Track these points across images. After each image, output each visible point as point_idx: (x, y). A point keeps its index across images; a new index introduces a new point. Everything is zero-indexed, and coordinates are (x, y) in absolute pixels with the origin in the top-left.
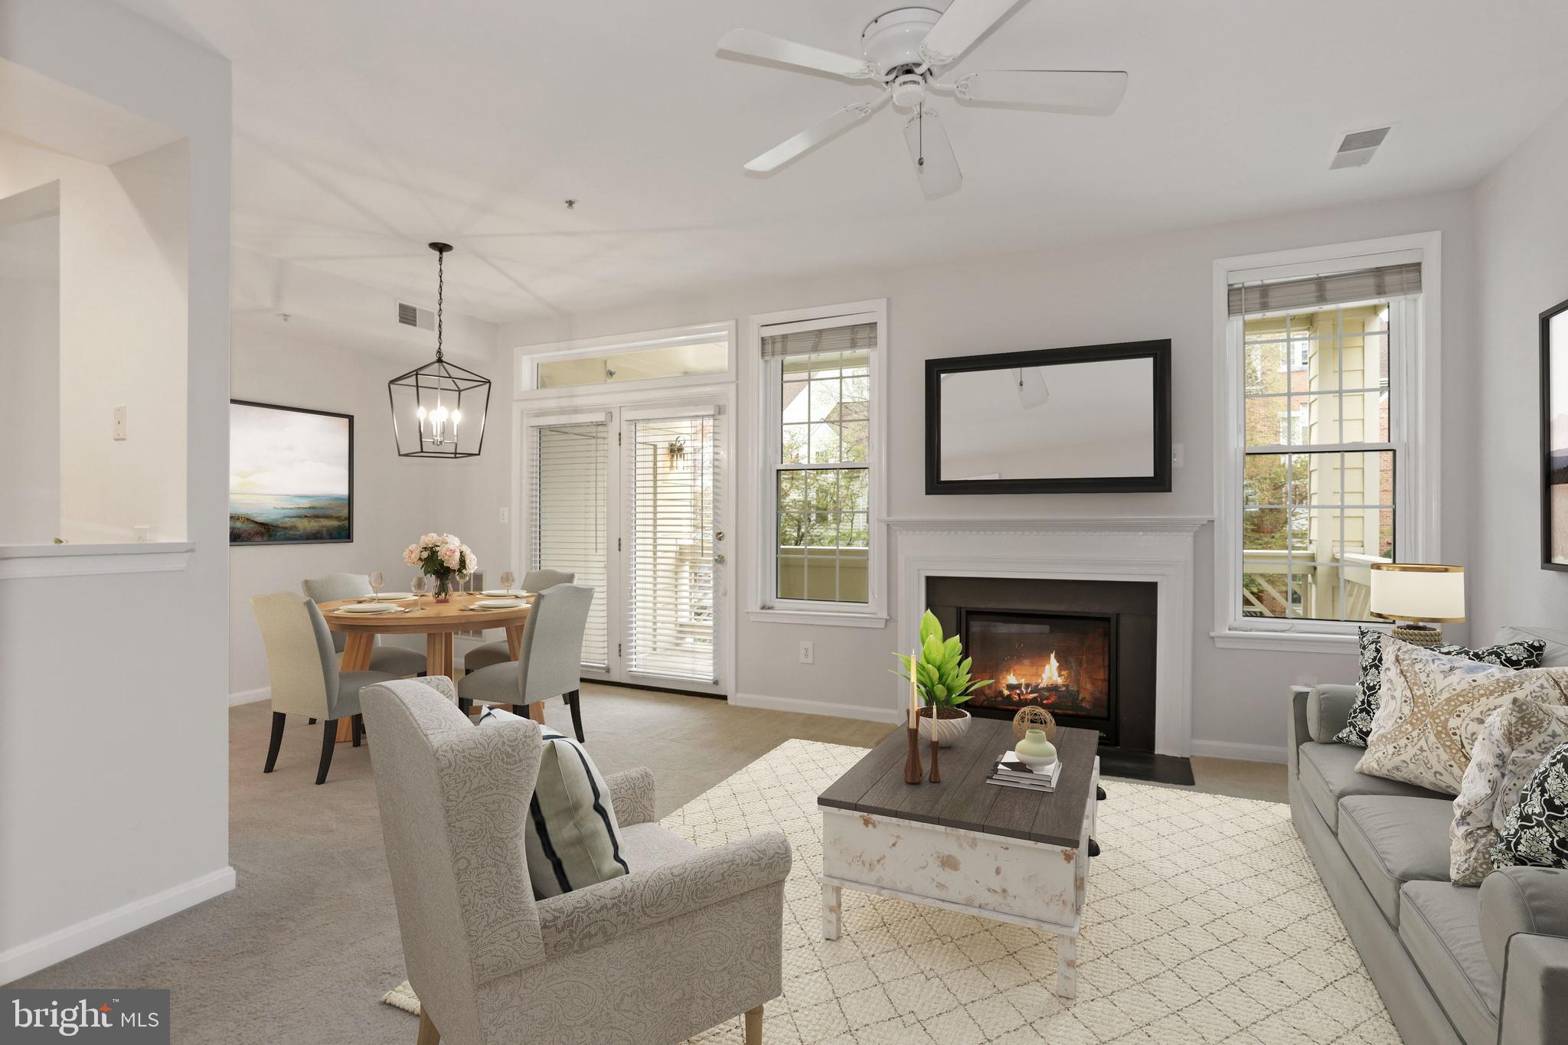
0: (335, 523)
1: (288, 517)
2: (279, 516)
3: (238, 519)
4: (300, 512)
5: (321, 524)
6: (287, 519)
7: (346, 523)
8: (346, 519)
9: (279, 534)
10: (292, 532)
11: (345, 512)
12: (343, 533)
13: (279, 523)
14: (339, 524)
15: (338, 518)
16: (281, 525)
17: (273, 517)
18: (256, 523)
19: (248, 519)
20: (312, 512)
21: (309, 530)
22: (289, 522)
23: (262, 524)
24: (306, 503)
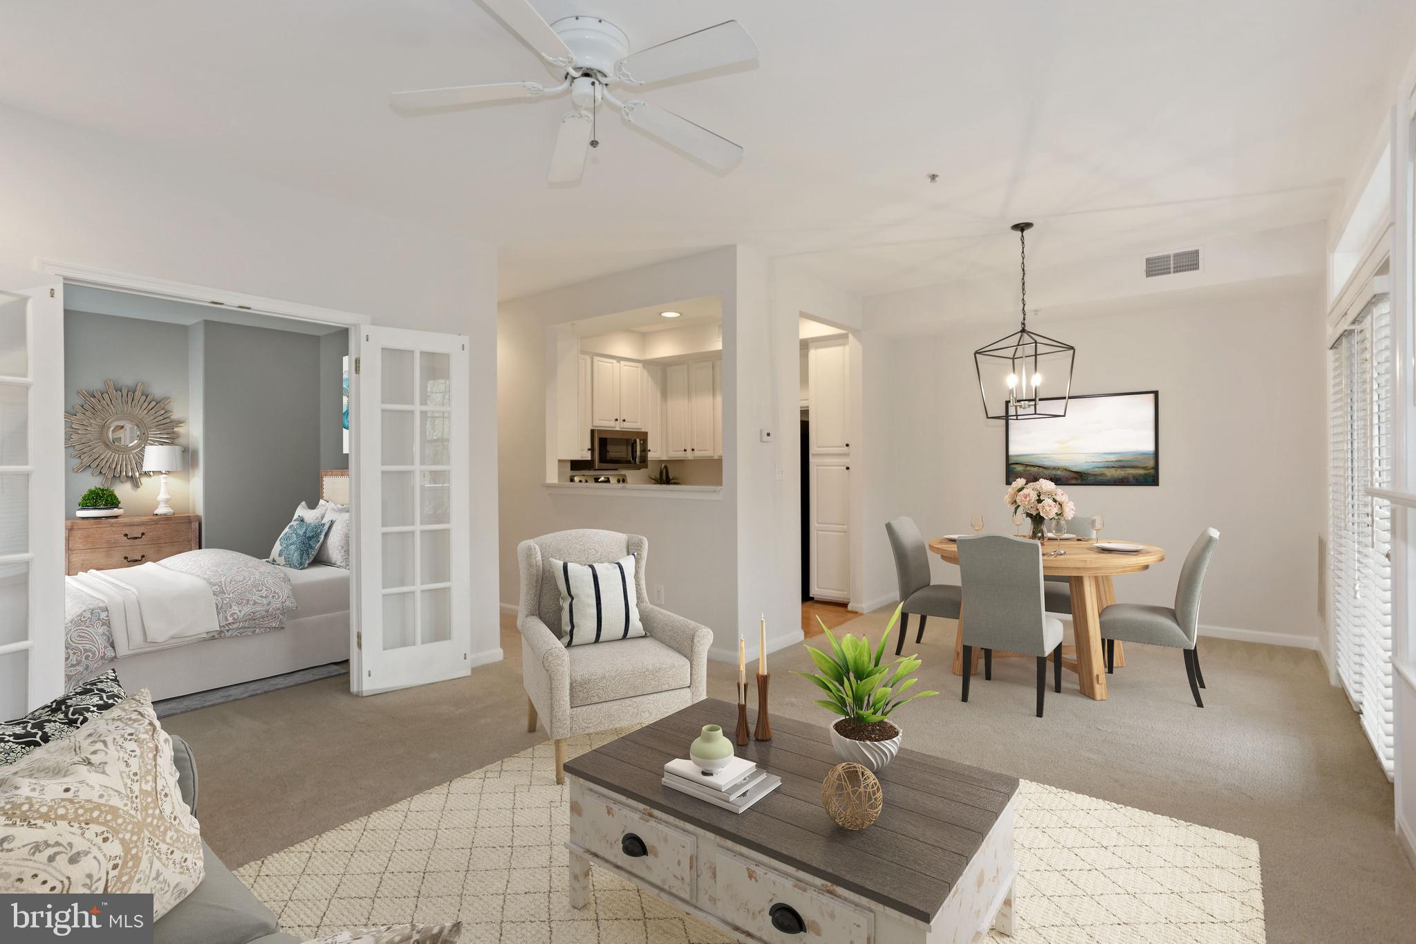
0: (1142, 472)
1: (1098, 468)
2: (1090, 467)
3: (1059, 469)
4: (1106, 464)
5: (1127, 472)
6: (1096, 469)
7: (1152, 471)
8: (1153, 468)
9: (1089, 479)
10: (1101, 478)
11: (1151, 463)
12: (1150, 478)
13: (1090, 472)
14: (1146, 472)
15: (1145, 468)
16: (1091, 473)
17: (1085, 468)
18: (1072, 471)
19: (1066, 469)
20: (1119, 464)
21: (1116, 476)
22: (1098, 471)
23: (1076, 472)
24: (1113, 458)
